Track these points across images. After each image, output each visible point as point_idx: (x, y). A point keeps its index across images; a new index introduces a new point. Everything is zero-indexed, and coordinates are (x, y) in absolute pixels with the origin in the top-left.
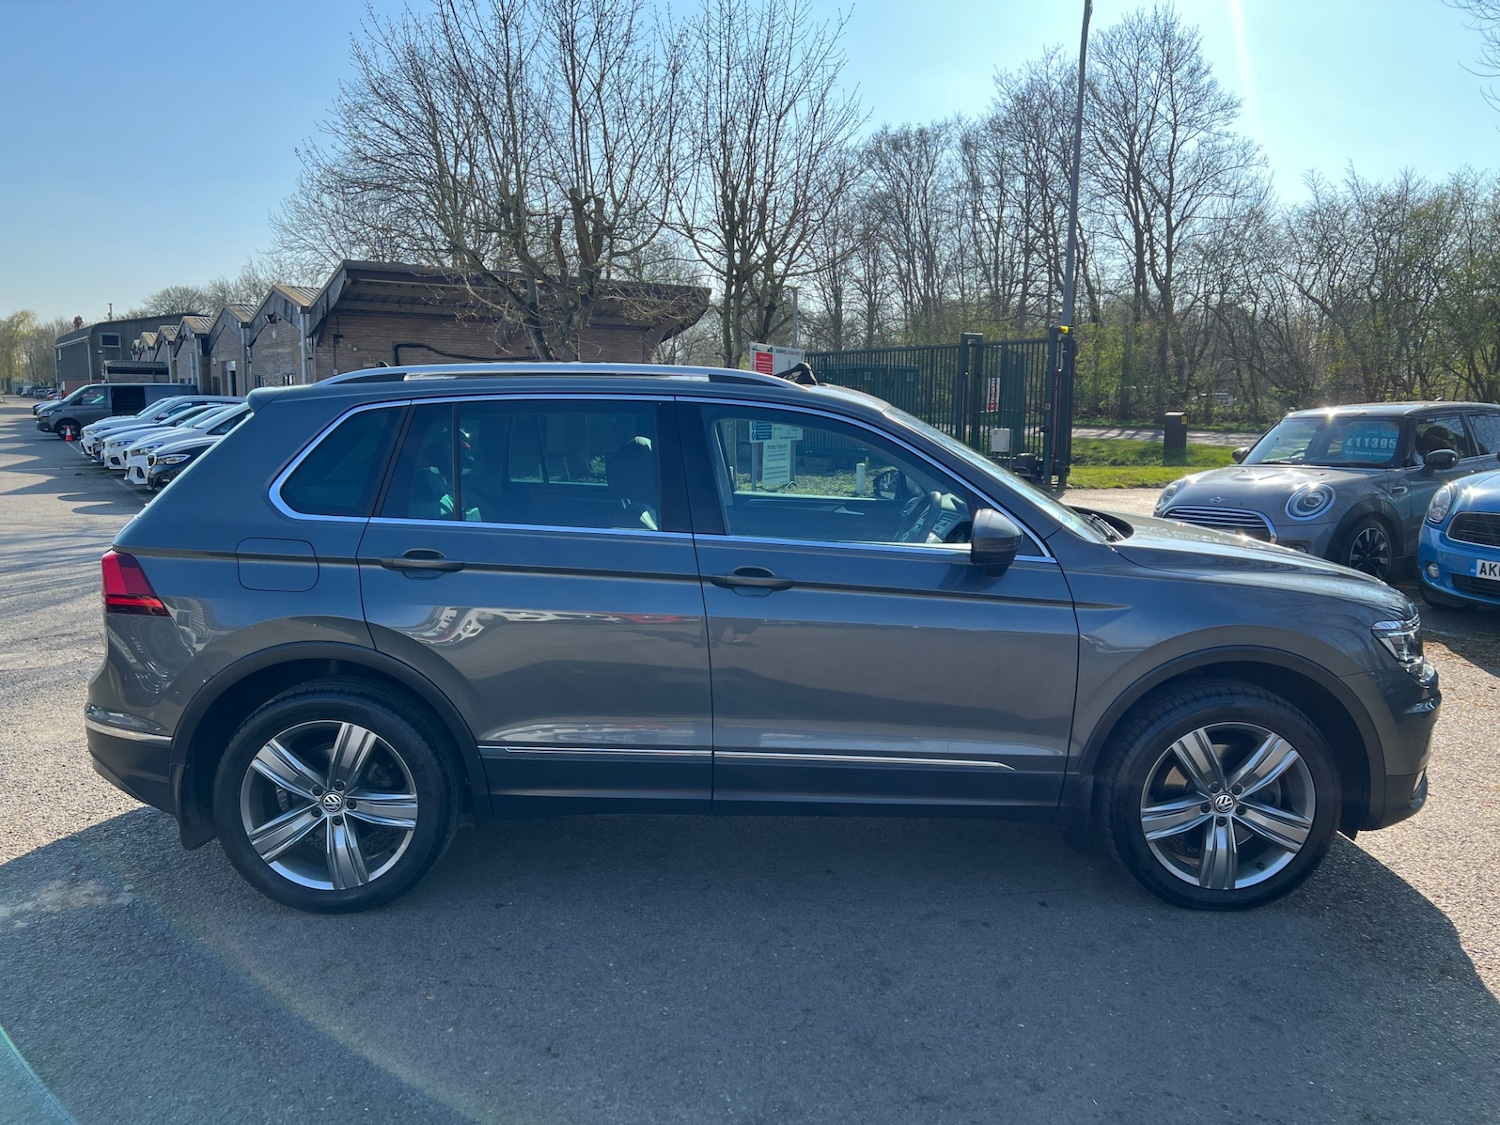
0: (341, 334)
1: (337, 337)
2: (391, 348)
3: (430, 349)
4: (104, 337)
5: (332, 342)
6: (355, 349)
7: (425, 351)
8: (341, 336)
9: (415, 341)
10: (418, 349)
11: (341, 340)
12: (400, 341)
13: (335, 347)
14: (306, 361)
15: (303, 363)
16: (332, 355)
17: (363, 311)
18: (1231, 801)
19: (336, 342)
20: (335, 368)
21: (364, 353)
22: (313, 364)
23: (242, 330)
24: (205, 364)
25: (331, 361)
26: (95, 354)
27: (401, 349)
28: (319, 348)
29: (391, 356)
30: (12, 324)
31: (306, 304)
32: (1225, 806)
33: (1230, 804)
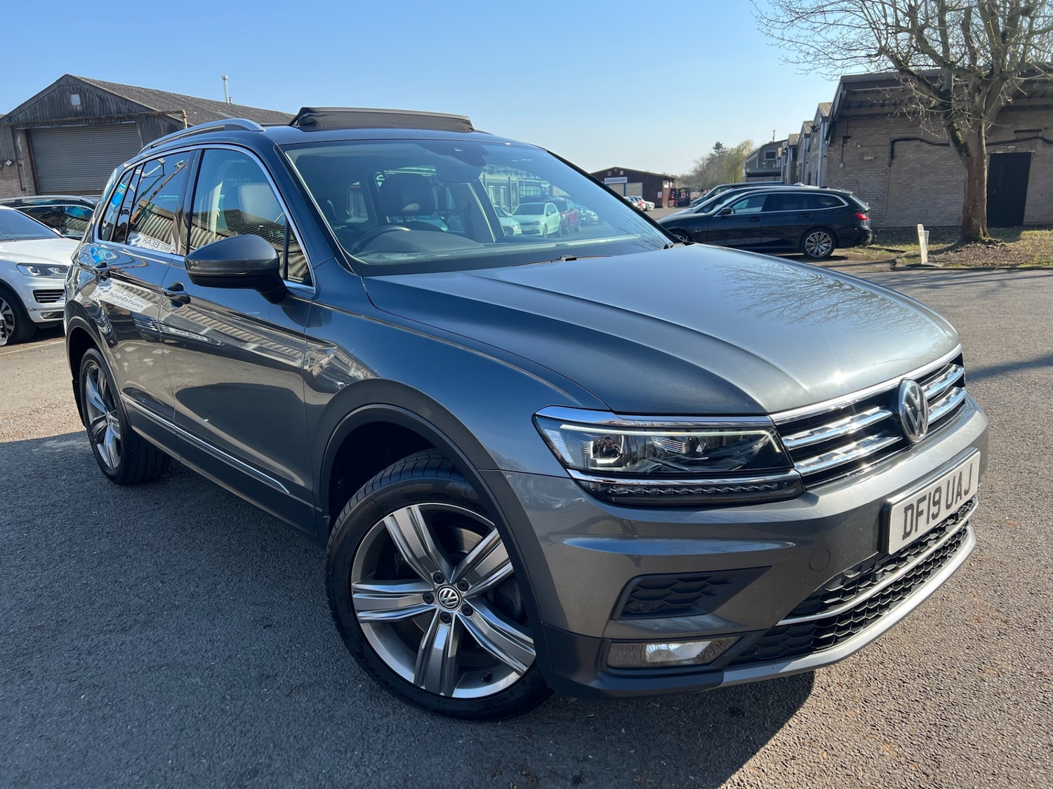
0: (849, 135)
1: (846, 138)
2: (888, 142)
3: (922, 141)
4: (767, 153)
5: (841, 143)
6: (859, 146)
7: (918, 142)
8: (849, 137)
9: (910, 135)
10: (912, 141)
11: (848, 140)
12: (897, 137)
13: (843, 146)
14: (822, 159)
15: (820, 160)
16: (840, 152)
17: (867, 115)
18: (456, 597)
19: (845, 142)
20: (842, 162)
21: (866, 148)
22: (825, 160)
23: (804, 139)
24: (794, 167)
25: (840, 157)
26: (760, 165)
27: (897, 143)
28: (831, 148)
29: (888, 148)
30: (739, 150)
31: (827, 115)
32: (450, 601)
33: (455, 600)
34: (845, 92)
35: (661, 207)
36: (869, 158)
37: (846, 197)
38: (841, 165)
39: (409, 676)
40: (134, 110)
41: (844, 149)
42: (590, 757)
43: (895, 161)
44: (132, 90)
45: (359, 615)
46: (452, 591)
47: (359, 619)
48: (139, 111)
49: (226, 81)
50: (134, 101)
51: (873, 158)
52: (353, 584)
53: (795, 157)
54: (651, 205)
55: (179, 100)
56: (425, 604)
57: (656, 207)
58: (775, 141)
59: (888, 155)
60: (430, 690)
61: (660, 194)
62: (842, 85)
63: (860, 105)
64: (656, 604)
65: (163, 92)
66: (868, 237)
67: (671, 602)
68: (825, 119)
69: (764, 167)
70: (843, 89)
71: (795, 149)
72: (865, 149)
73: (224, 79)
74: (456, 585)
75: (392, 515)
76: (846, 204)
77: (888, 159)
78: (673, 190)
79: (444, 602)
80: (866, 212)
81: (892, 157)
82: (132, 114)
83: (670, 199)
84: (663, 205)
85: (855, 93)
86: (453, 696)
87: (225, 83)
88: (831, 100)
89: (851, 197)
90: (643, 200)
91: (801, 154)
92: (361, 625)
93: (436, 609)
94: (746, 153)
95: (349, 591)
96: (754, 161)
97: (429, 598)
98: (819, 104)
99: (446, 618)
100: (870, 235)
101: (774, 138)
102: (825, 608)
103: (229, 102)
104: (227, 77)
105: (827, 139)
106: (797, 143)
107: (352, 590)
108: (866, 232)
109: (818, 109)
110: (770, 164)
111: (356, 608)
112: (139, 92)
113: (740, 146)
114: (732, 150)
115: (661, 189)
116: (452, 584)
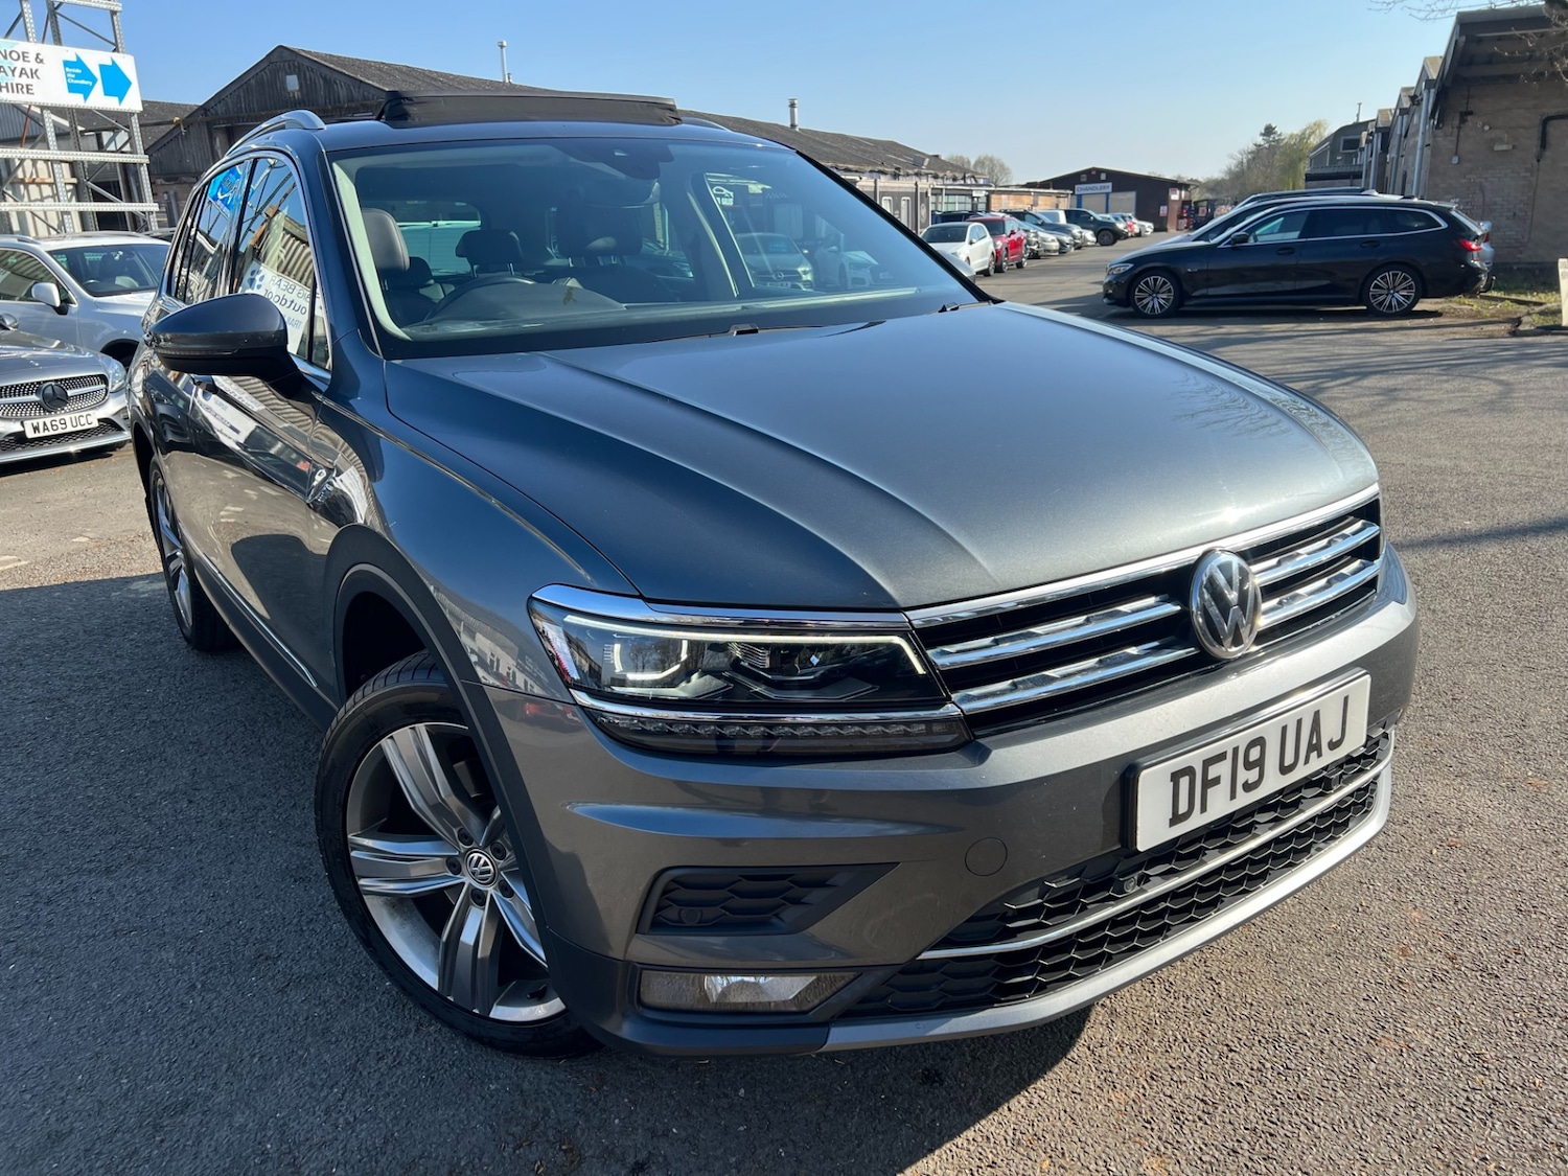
0: (1470, 109)
1: (1465, 115)
2: (1537, 121)
4: (1346, 141)
5: (1456, 122)
6: (1487, 128)
8: (1471, 113)
11: (1469, 118)
12: (1552, 112)
13: (1459, 128)
14: (1422, 149)
15: (1418, 152)
16: (1454, 138)
17: (1504, 77)
18: (490, 867)
19: (1463, 121)
20: (1456, 154)
21: (1498, 131)
22: (1427, 151)
23: (1400, 117)
24: (1382, 164)
25: (1452, 146)
26: (1333, 161)
27: (1554, 122)
28: (1439, 132)
29: (1536, 133)
30: (1303, 137)
31: (1435, 77)
32: (482, 873)
33: (489, 872)
34: (1464, 38)
35: (1165, 230)
36: (1504, 147)
37: (1444, 214)
38: (1455, 160)
39: (431, 978)
40: (371, 96)
41: (1462, 134)
42: (674, 1130)
43: (1548, 153)
44: (371, 66)
45: (362, 882)
46: (484, 858)
47: (361, 888)
48: (378, 98)
49: (504, 49)
50: (370, 82)
51: (1511, 147)
52: (349, 836)
53: (1385, 148)
54: (1149, 226)
55: (435, 80)
56: (451, 874)
57: (1155, 230)
58: (1361, 120)
59: (1534, 144)
60: (459, 1004)
61: (1163, 210)
62: (1458, 28)
63: (1491, 60)
64: (710, 913)
65: (413, 69)
66: (1480, 279)
67: (733, 911)
68: (1429, 83)
69: (1340, 164)
70: (1460, 35)
71: (1385, 133)
72: (1495, 133)
73: (502, 47)
74: (488, 849)
75: (391, 737)
76: (1444, 225)
77: (1535, 150)
78: (1185, 203)
79: (474, 873)
80: (1477, 237)
81: (1544, 144)
82: (368, 102)
83: (1180, 217)
84: (1168, 227)
85: (1480, 40)
86: (492, 1015)
87: (502, 52)
88: (1442, 54)
89: (1454, 213)
90: (1134, 220)
91: (1394, 142)
92: (365, 897)
93: (463, 884)
94: (1314, 141)
95: (345, 847)
96: (1324, 153)
97: (454, 866)
98: (1425, 59)
99: (478, 897)
100: (1484, 278)
101: (1358, 115)
102: (1012, 934)
103: (507, 81)
104: (505, 44)
105: (1432, 116)
106: (1389, 125)
107: (350, 845)
108: (1476, 272)
109: (1423, 67)
110: (1348, 158)
111: (356, 873)
112: (380, 70)
113: (1306, 130)
114: (1291, 136)
115: (1166, 201)
116: (484, 848)
